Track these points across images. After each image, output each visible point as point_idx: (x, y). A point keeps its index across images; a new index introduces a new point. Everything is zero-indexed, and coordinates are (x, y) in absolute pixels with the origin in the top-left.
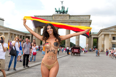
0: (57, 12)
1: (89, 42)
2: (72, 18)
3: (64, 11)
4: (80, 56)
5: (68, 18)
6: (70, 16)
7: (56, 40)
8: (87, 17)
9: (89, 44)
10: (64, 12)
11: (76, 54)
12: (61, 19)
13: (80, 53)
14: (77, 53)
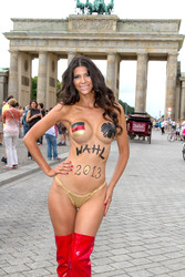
0: (81, 7)
1: (174, 100)
2: (126, 26)
3: (101, 6)
4: (150, 142)
5: (114, 28)
6: (119, 21)
7: (104, 115)
8: (170, 25)
9: (174, 107)
10: (101, 9)
11: (137, 137)
12: (93, 32)
13: (149, 135)
14: (140, 134)
